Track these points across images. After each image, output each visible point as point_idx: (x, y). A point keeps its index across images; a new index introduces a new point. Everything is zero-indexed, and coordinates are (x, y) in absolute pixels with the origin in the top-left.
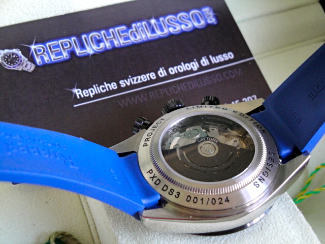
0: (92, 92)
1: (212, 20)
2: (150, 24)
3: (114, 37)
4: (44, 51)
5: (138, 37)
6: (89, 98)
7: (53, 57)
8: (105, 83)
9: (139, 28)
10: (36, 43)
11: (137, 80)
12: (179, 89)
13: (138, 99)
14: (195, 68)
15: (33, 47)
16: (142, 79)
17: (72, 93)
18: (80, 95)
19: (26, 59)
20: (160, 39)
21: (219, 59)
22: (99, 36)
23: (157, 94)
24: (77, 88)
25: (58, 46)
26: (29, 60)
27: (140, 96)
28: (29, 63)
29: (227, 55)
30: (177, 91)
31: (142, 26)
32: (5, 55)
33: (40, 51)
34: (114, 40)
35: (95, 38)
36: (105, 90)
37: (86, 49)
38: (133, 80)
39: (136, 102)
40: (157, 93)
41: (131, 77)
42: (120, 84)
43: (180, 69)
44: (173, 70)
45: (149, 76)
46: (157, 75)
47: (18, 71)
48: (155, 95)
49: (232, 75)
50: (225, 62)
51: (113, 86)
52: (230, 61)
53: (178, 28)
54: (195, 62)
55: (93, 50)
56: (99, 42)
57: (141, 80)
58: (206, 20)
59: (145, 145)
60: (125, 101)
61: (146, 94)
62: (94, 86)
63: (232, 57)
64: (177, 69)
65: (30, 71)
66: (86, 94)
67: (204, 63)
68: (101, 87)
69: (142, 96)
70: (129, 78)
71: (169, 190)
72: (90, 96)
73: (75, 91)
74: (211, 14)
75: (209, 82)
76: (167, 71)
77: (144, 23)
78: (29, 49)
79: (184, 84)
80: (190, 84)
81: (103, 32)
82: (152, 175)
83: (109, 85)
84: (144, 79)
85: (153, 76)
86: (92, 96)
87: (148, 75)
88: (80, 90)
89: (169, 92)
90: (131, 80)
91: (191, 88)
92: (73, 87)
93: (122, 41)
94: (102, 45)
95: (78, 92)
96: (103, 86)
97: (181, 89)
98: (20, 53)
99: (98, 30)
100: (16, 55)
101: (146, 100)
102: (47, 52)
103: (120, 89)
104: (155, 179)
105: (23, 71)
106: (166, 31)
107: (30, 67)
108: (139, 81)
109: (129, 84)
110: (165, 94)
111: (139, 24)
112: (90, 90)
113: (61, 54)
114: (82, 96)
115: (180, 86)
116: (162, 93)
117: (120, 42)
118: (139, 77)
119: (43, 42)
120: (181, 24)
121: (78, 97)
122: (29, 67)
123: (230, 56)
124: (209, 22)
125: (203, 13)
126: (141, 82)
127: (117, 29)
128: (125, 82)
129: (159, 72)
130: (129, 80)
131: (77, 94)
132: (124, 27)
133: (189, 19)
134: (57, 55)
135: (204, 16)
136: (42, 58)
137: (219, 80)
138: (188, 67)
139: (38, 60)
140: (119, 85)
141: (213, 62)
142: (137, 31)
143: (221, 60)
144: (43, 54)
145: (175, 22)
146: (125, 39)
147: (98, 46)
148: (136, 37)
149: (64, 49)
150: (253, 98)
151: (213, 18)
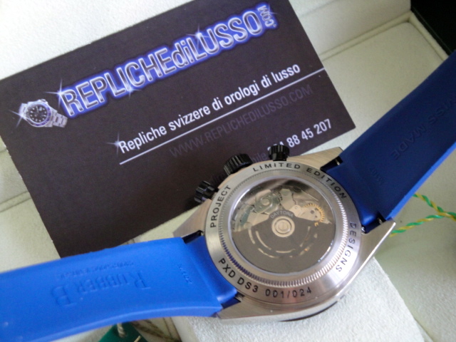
0: (138, 142)
1: (271, 23)
2: (195, 40)
3: (155, 65)
4: (74, 97)
5: (184, 60)
6: (135, 152)
7: (86, 103)
8: (152, 129)
9: (182, 47)
10: (64, 88)
11: (189, 120)
12: (239, 123)
13: (192, 143)
14: (256, 93)
15: (61, 94)
16: (195, 116)
17: (115, 148)
18: (125, 149)
19: (56, 111)
20: (210, 59)
21: (283, 75)
22: (136, 67)
23: (213, 134)
24: (120, 140)
25: (90, 88)
27: (194, 140)
28: (60, 116)
29: (292, 70)
30: (237, 126)
31: (187, 45)
32: (30, 109)
33: (69, 97)
34: (155, 68)
35: (132, 69)
36: (153, 138)
37: (124, 87)
38: (184, 120)
39: (191, 149)
40: (214, 132)
41: (182, 117)
42: (170, 127)
43: (238, 97)
44: (229, 100)
45: (203, 112)
46: (211, 108)
47: (48, 129)
48: (211, 135)
49: (300, 95)
50: (291, 79)
51: (162, 131)
52: (296, 76)
53: (230, 40)
54: (254, 83)
55: (132, 86)
56: (137, 74)
57: (193, 118)
58: (263, 23)
59: (213, 226)
60: (178, 149)
61: (201, 136)
62: (140, 134)
63: (299, 71)
64: (234, 97)
65: (62, 126)
66: (132, 146)
67: (265, 83)
68: (148, 134)
69: (197, 139)
70: (179, 118)
71: (245, 284)
72: (136, 148)
73: (119, 144)
74: (269, 13)
75: (273, 109)
76: (223, 102)
77: (188, 39)
78: (57, 97)
79: (244, 116)
80: (252, 115)
81: (140, 60)
82: (225, 266)
83: (157, 130)
84: (197, 116)
85: (206, 110)
86: (139, 148)
87: (200, 110)
88: (124, 142)
89: (228, 129)
90: (182, 119)
91: (252, 120)
92: (115, 140)
93: (165, 69)
94: (141, 78)
95: (122, 144)
96: (150, 133)
97: (241, 124)
98: (46, 104)
99: (135, 58)
100: (43, 107)
101: (202, 143)
102: (79, 98)
103: (171, 134)
104: (229, 271)
105: (54, 127)
106: (216, 46)
107: (62, 121)
108: (191, 120)
109: (179, 126)
110: (223, 133)
111: (182, 42)
112: (135, 140)
113: (94, 98)
114: (128, 150)
115: (239, 120)
116: (219, 132)
117: (162, 70)
118: (191, 114)
119: (72, 85)
120: (233, 33)
121: (123, 152)
122: (60, 121)
123: (295, 69)
124: (267, 25)
125: (258, 14)
126: (194, 120)
127: (156, 53)
128: (175, 124)
129: (213, 105)
130: (179, 120)
131: (122, 148)
132: (165, 49)
133: (243, 25)
134: (90, 100)
135: (260, 17)
136: (74, 107)
137: (285, 105)
138: (247, 92)
139: (69, 111)
140: (168, 128)
141: (276, 81)
142: (181, 52)
143: (285, 77)
144: (73, 101)
145: (226, 32)
146: (168, 66)
147: (138, 80)
148: (181, 61)
149: (97, 91)
150: (326, 123)
151: (272, 18)
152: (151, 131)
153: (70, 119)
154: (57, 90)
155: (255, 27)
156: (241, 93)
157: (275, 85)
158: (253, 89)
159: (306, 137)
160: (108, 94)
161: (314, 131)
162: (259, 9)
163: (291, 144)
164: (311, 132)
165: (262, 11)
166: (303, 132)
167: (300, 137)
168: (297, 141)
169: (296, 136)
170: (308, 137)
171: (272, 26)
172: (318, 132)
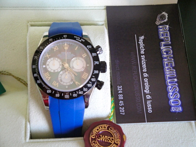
1: (173, 109)
2: (175, 78)
3: (168, 60)
5: (167, 70)
6: (138, 41)
7: (161, 32)
9: (173, 72)
12: (136, 80)
13: (134, 60)
15: (168, 26)
16: (144, 66)
17: (142, 35)
18: (140, 38)
19: (162, 23)
20: (165, 80)
21: (149, 105)
22: (170, 53)
24: (144, 38)
25: (167, 35)
26: (161, 23)
27: (135, 62)
28: (160, 23)
29: (150, 110)
30: (134, 79)
31: (173, 74)
32: (165, 16)
33: (165, 28)
36: (141, 48)
37: (163, 46)
38: (144, 61)
39: (132, 59)
40: (135, 70)
41: (145, 61)
43: (146, 84)
44: (146, 80)
45: (145, 69)
46: (145, 72)
47: (156, 18)
48: (134, 68)
49: (138, 108)
50: (146, 107)
51: (142, 52)
52: (147, 110)
53: (170, 91)
54: (149, 92)
55: (163, 49)
56: (167, 53)
57: (143, 65)
58: (174, 106)
60: (134, 55)
61: (135, 64)
62: (144, 45)
64: (146, 82)
65: (156, 22)
67: (148, 96)
68: (143, 47)
69: (135, 63)
70: (145, 60)
72: (139, 42)
73: (143, 37)
74: (178, 111)
75: (136, 95)
76: (146, 78)
77: (175, 75)
79: (138, 83)
80: (137, 86)
81: (172, 56)
83: (143, 51)
85: (145, 70)
88: (143, 39)
89: (135, 75)
91: (135, 85)
92: (144, 36)
94: (165, 53)
95: (142, 38)
96: (143, 48)
97: (135, 81)
98: (165, 21)
99: (173, 54)
100: (165, 20)
101: (132, 64)
102: (164, 31)
103: (140, 55)
105: (156, 20)
106: (169, 84)
107: (157, 23)
108: (143, 64)
109: (142, 59)
110: (134, 72)
111: (175, 73)
112: (142, 42)
113: (163, 36)
116: (135, 71)
117: (166, 61)
118: (145, 64)
119: (169, 30)
120: (173, 93)
123: (150, 111)
124: (172, 108)
125: (178, 106)
127: (173, 62)
128: (143, 57)
129: (146, 74)
131: (141, 37)
132: (174, 65)
133: (175, 98)
134: (162, 34)
135: (177, 107)
137: (136, 100)
138: (147, 88)
139: (161, 27)
140: (143, 55)
142: (171, 70)
143: (148, 105)
144: (164, 29)
145: (174, 90)
146: (167, 64)
147: (165, 52)
148: (167, 69)
149: (165, 38)
150: (123, 113)
151: (175, 111)
152: (144, 49)
153: (158, 26)
154: (169, 26)
155: (173, 103)
156: (147, 86)
157: (146, 100)
158: (147, 91)
159: (120, 102)
160: (162, 40)
161: (122, 107)
162: (180, 107)
163: (120, 96)
164: (122, 105)
165: (179, 108)
166: (123, 102)
167: (121, 100)
168: (120, 98)
169: (122, 99)
170: (120, 103)
171: (172, 110)
172: (120, 108)
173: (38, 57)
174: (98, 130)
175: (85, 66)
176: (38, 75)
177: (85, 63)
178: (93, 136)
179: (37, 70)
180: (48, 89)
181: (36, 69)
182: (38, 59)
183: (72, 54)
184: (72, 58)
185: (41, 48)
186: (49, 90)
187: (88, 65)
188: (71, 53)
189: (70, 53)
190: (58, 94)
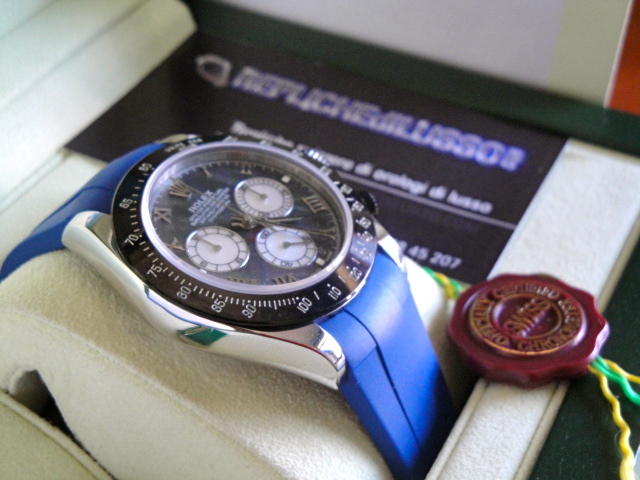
1: (510, 165)
5: (382, 126)
8: (280, 137)
14: (415, 191)
24: (244, 123)
29: (480, 205)
37: (303, 102)
44: (380, 175)
46: (354, 167)
53: (448, 146)
54: (424, 184)
55: (311, 107)
58: (501, 160)
63: (486, 211)
73: (238, 125)
74: (518, 160)
76: (373, 172)
77: (408, 119)
78: (242, 70)
87: (342, 160)
93: (356, 118)
94: (327, 109)
106: (428, 140)
120: (457, 142)
124: (503, 164)
125: (506, 153)
129: (360, 166)
132: (376, 109)
137: (430, 220)
139: (237, 82)
141: (450, 200)
143: (464, 205)
151: (515, 164)
153: (228, 86)
154: (249, 66)
155: (488, 157)
156: (402, 181)
157: (443, 201)
158: (417, 188)
159: (414, 253)
160: (283, 96)
161: (431, 256)
162: (512, 150)
164: (425, 254)
165: (513, 153)
172: (433, 261)
173: (157, 264)
174: (483, 323)
175: (282, 187)
176: (223, 299)
177: (272, 182)
178: (502, 340)
179: (205, 291)
180: (298, 302)
181: (198, 290)
182: (163, 267)
183: (219, 191)
184: (232, 198)
185: (130, 239)
186: (300, 300)
187: (286, 179)
188: (213, 190)
189: (208, 193)
190: (330, 289)
